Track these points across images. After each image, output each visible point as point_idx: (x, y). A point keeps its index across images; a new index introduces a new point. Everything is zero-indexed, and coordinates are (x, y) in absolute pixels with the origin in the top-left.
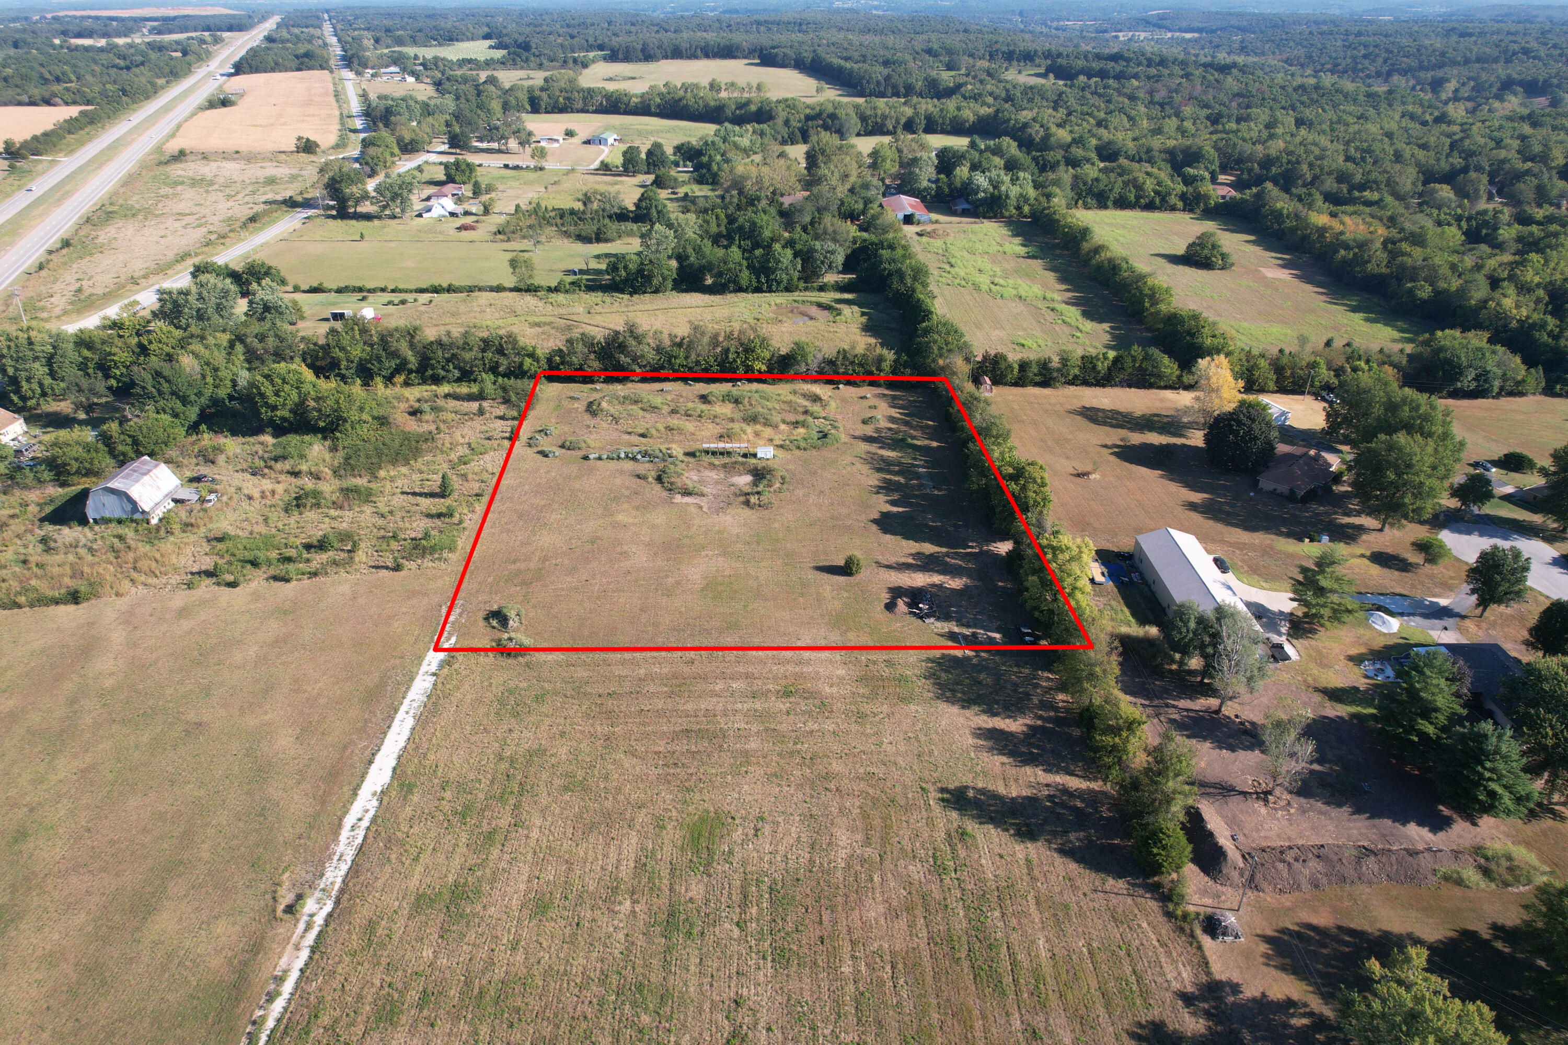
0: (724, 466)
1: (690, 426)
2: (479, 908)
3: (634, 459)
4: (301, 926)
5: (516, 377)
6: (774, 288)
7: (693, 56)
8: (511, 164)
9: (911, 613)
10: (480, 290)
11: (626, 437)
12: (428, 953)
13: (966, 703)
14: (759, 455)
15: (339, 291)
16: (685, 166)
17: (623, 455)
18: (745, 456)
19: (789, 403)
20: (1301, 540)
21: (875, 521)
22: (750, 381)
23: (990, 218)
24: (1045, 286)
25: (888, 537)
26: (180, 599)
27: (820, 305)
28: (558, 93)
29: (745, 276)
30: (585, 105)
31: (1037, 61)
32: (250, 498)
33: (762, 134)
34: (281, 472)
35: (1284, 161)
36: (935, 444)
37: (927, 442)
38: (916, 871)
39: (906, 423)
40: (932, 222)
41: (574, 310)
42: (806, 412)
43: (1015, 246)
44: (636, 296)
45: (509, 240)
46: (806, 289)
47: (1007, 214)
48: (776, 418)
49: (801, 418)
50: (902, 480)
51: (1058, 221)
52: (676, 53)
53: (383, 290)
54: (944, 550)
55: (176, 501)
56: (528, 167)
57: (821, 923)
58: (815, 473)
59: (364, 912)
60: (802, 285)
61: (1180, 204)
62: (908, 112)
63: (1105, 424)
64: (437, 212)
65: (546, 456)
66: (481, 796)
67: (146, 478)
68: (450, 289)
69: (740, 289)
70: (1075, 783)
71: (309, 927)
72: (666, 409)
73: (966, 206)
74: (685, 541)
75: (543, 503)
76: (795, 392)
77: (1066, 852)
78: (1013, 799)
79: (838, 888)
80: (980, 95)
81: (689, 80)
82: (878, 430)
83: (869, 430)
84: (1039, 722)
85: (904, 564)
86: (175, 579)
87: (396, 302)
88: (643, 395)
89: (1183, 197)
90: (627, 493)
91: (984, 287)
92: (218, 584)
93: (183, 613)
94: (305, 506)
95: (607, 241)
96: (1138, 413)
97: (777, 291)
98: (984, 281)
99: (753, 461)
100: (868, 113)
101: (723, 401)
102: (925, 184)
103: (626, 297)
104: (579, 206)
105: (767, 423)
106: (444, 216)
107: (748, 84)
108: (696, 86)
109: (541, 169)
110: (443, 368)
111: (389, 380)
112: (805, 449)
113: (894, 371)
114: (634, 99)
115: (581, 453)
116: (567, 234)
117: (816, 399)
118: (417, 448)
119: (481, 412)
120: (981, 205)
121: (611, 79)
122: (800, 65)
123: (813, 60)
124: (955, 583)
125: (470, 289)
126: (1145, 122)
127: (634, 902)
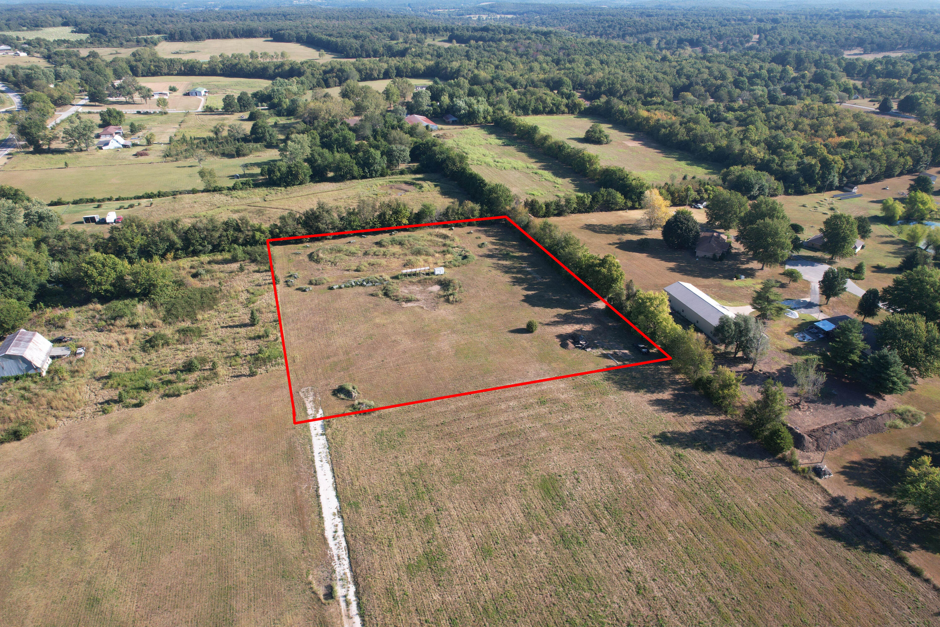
0: (419, 282)
1: (383, 261)
2: (449, 563)
3: (362, 285)
4: (343, 605)
5: (251, 245)
6: (374, 175)
7: (227, 37)
8: (142, 110)
9: (576, 347)
10: (181, 193)
11: (346, 273)
12: (436, 597)
13: (637, 389)
14: (436, 273)
15: (75, 203)
16: (262, 106)
17: (354, 284)
18: (428, 274)
19: (431, 241)
20: (731, 279)
21: (523, 301)
22: (399, 230)
23: (470, 125)
24: (523, 160)
25: (537, 309)
26: (102, 422)
27: (406, 183)
28: (149, 63)
29: (356, 169)
30: (170, 71)
31: (441, 33)
32: (110, 347)
33: (302, 83)
34: (122, 326)
35: (607, 83)
36: (525, 254)
37: (520, 254)
38: (670, 480)
39: (502, 245)
40: (439, 129)
41: (254, 200)
42: (444, 245)
43: (493, 140)
44: (289, 188)
45: (177, 160)
46: (393, 174)
47: (479, 122)
48: (431, 250)
49: (445, 249)
50: (523, 276)
51: (514, 123)
52: (215, 35)
53: (110, 199)
54: (570, 311)
55: (53, 358)
56: (154, 113)
57: (642, 519)
58: (473, 279)
59: (378, 586)
60: (389, 172)
61: (566, 110)
62: (385, 66)
63: (601, 232)
64: (113, 145)
65: (305, 291)
66: (405, 499)
67: (31, 344)
68: (160, 195)
69: (354, 178)
70: (713, 418)
71: (348, 603)
72: (360, 254)
73: (454, 119)
74: (426, 328)
75: (322, 319)
76: (431, 234)
77: (731, 453)
78: (690, 433)
79: (638, 499)
80: (422, 54)
81: (236, 52)
82: (490, 250)
83: (484, 251)
84: (676, 392)
85: (554, 322)
86: (89, 410)
87: (126, 206)
88: (342, 246)
89: (567, 106)
90: (371, 306)
91: (492, 164)
92: (127, 407)
93: (111, 430)
94: (158, 345)
95: (244, 155)
96: (614, 225)
97: (376, 176)
98: (489, 160)
99: (434, 277)
100: (361, 67)
101: (392, 244)
102: (426, 108)
103: (283, 189)
104: (212, 135)
105: (427, 254)
106: (119, 148)
107: (275, 53)
108: (242, 55)
109: (166, 113)
110: (200, 244)
111: (163, 256)
112: (459, 266)
113: (481, 216)
114: (204, 66)
115: (326, 286)
116: (213, 153)
117: (445, 237)
118: (213, 298)
119: (241, 269)
120: (464, 117)
121: (177, 53)
122: (299, 40)
123: (308, 37)
124: (588, 328)
125: (174, 194)
126: (521, 65)
127: (537, 535)
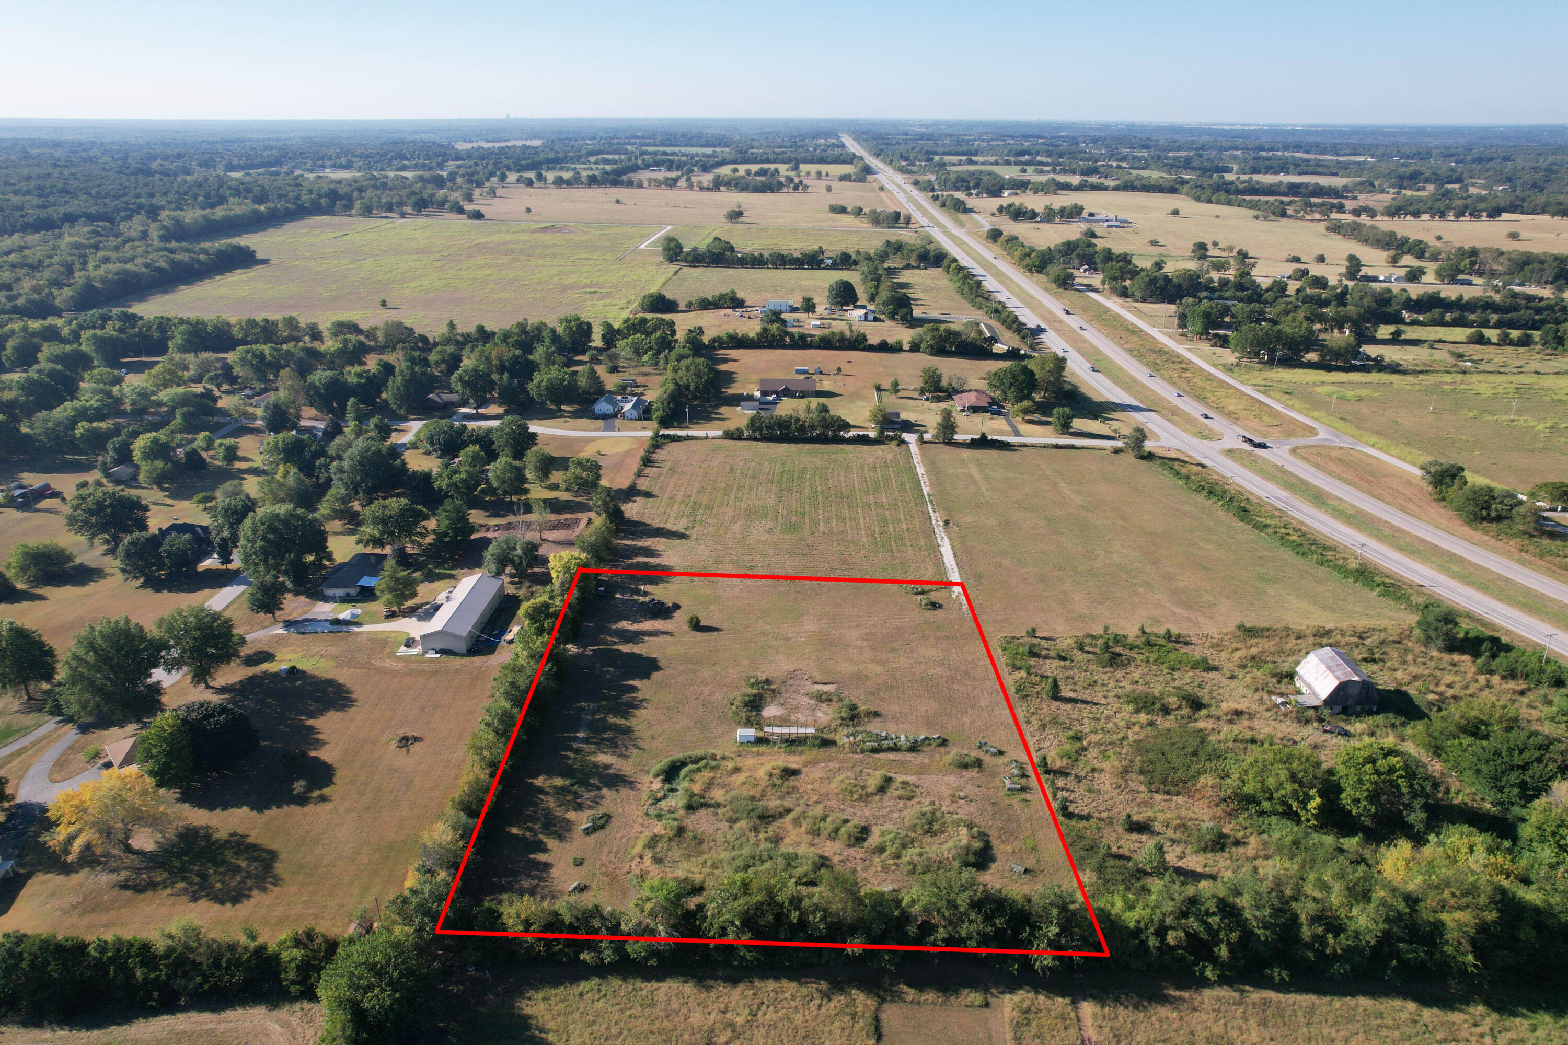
70: (629, 542)
83: (608, 803)
124: (625, 625)
